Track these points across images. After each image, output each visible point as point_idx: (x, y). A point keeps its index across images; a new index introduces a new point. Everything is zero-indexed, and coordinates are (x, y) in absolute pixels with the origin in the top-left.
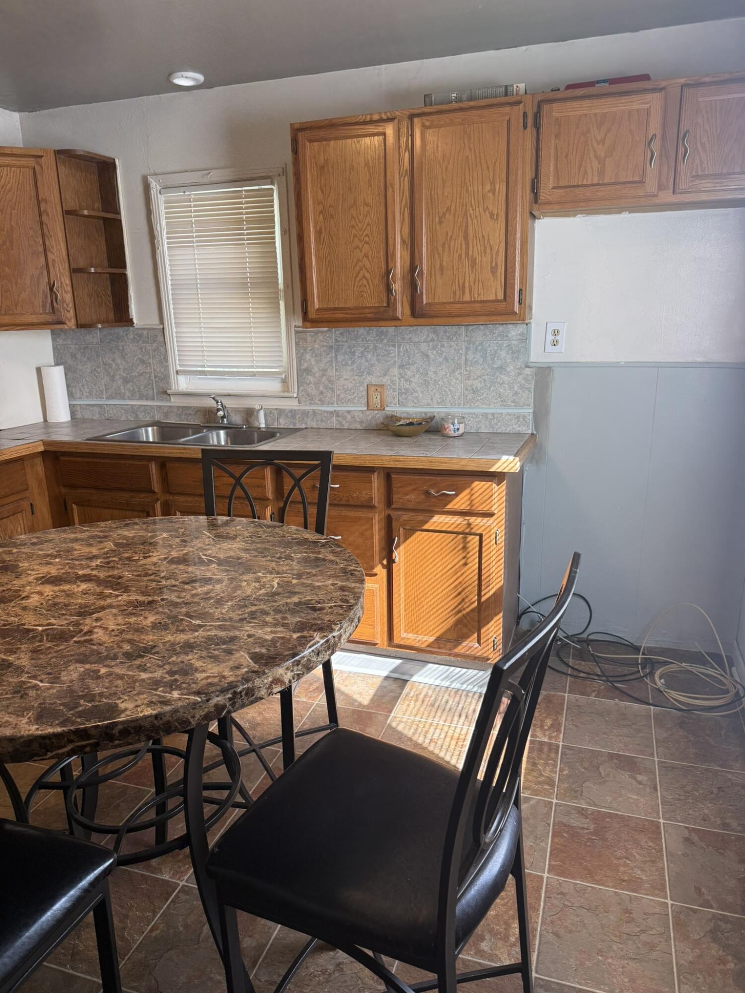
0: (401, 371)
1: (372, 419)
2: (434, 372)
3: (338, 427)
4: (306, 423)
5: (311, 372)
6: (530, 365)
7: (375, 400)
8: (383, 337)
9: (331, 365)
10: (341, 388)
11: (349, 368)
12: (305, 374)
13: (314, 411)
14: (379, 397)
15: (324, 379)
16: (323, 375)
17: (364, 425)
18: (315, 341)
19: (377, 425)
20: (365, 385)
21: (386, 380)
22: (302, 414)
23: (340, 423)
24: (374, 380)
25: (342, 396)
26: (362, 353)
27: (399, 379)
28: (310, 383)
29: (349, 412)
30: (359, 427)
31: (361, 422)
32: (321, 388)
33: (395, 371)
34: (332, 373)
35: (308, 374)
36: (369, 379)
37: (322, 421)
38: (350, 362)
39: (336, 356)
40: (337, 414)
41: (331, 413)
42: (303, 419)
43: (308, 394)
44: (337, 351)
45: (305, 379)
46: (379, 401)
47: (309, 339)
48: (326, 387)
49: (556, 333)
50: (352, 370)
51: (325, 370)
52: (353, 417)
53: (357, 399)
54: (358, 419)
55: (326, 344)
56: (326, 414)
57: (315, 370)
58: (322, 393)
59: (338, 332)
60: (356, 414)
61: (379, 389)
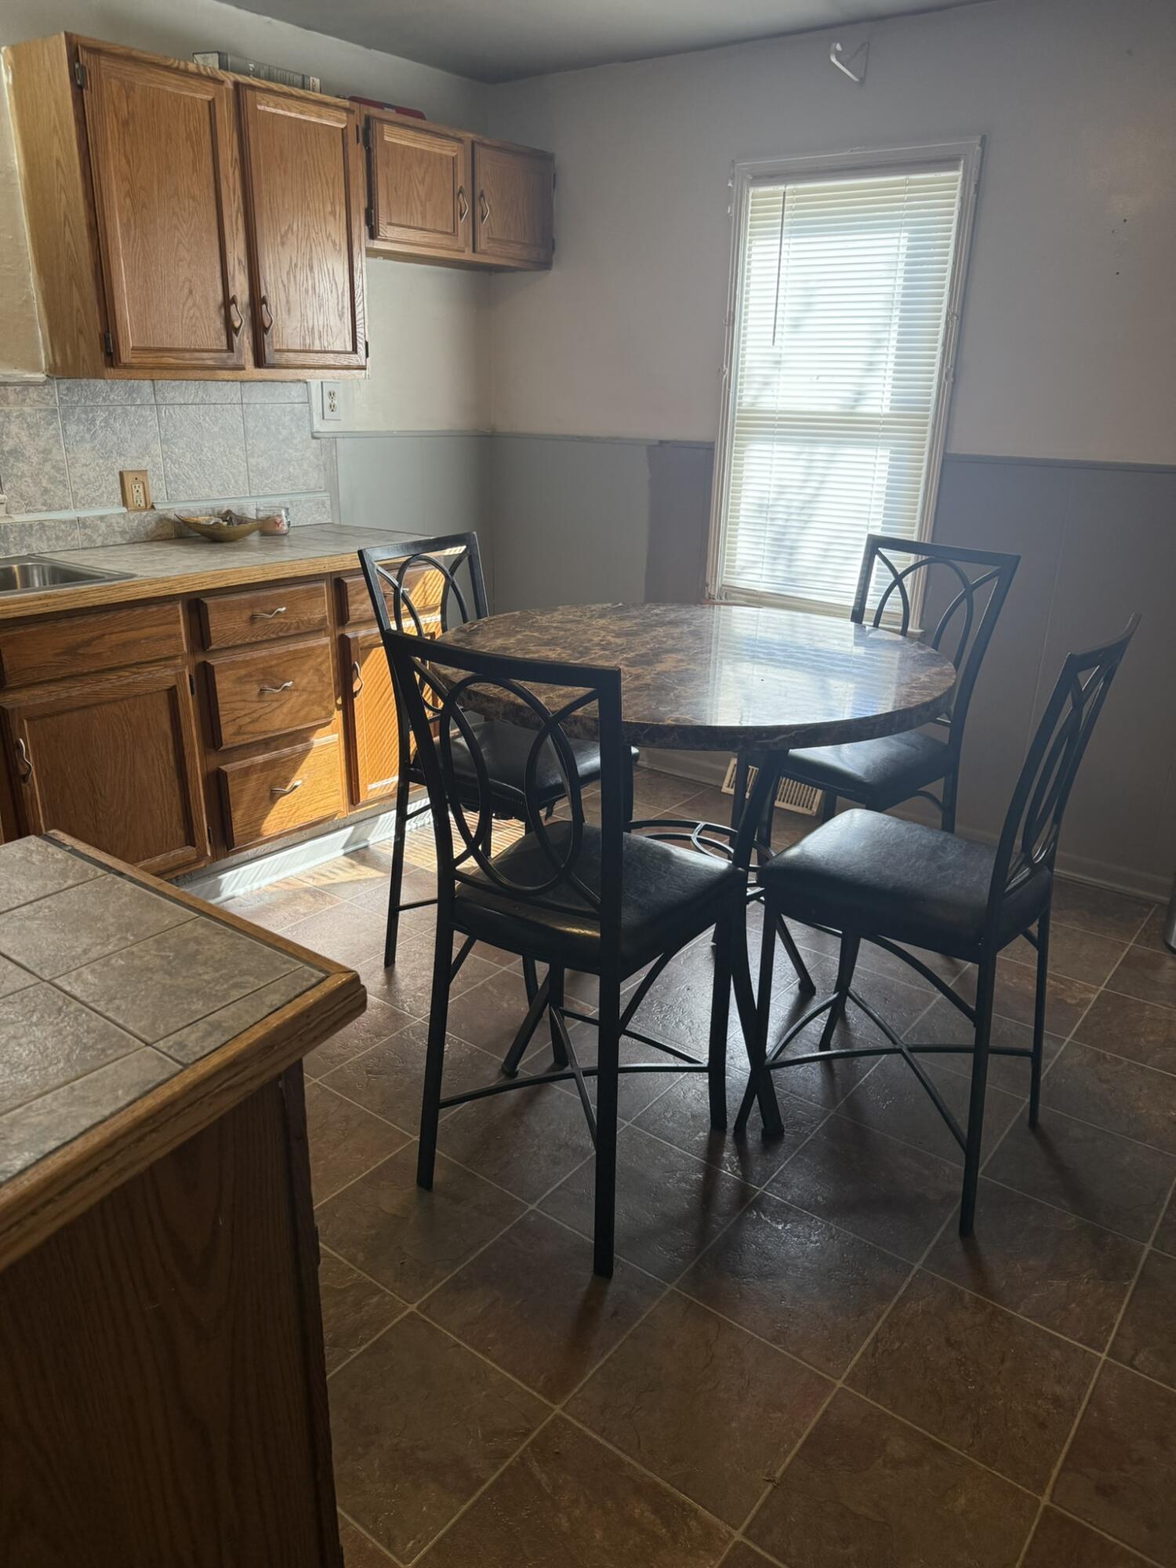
0: (165, 447)
1: (139, 525)
2: (209, 448)
3: (86, 544)
4: (29, 547)
5: (23, 455)
6: (316, 435)
7: (135, 494)
8: (135, 395)
9: (58, 441)
10: (78, 480)
11: (88, 446)
12: (12, 460)
13: (41, 523)
14: (141, 490)
15: (48, 467)
16: (46, 460)
17: (128, 537)
18: (24, 400)
19: (146, 534)
20: (117, 473)
21: (145, 463)
22: (20, 532)
23: (89, 538)
24: (129, 464)
25: (81, 493)
26: (106, 420)
27: (164, 459)
28: (23, 475)
29: (102, 518)
30: (119, 540)
31: (123, 533)
32: (44, 483)
33: (156, 448)
34: (58, 455)
35: (17, 460)
36: (122, 464)
37: (58, 538)
38: (88, 436)
39: (64, 426)
40: (80, 523)
41: (72, 522)
42: (22, 539)
43: (21, 495)
44: (64, 417)
45: (12, 468)
46: (142, 496)
47: (12, 397)
48: (52, 480)
49: (331, 394)
50: (93, 448)
51: (47, 451)
52: (109, 526)
53: (105, 496)
54: (117, 529)
55: (43, 407)
56: (63, 527)
57: (30, 451)
58: (46, 491)
59: (62, 387)
60: (114, 521)
61: (140, 478)
